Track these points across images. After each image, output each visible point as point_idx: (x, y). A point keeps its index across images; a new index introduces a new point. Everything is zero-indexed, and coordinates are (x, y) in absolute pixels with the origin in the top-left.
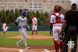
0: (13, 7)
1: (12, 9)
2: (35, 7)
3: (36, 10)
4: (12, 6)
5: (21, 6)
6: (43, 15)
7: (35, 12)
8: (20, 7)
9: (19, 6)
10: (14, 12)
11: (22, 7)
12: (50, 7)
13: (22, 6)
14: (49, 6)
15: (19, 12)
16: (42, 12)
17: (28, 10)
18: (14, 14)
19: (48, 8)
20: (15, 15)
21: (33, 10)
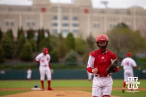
0: (12, 24)
1: (10, 27)
2: (65, 25)
3: (66, 31)
4: (10, 21)
5: (31, 21)
6: (83, 42)
7: (65, 35)
8: (28, 24)
9: (27, 21)
10: (15, 34)
11: (33, 24)
12: (98, 26)
13: (34, 21)
14: (96, 23)
15: (26, 35)
16: (81, 35)
17: (48, 32)
18: (15, 40)
19: (95, 26)
20: (17, 43)
21: (59, 32)
